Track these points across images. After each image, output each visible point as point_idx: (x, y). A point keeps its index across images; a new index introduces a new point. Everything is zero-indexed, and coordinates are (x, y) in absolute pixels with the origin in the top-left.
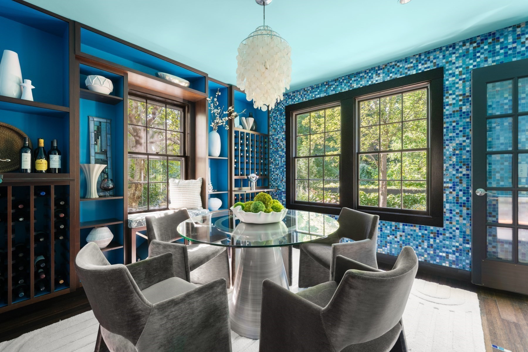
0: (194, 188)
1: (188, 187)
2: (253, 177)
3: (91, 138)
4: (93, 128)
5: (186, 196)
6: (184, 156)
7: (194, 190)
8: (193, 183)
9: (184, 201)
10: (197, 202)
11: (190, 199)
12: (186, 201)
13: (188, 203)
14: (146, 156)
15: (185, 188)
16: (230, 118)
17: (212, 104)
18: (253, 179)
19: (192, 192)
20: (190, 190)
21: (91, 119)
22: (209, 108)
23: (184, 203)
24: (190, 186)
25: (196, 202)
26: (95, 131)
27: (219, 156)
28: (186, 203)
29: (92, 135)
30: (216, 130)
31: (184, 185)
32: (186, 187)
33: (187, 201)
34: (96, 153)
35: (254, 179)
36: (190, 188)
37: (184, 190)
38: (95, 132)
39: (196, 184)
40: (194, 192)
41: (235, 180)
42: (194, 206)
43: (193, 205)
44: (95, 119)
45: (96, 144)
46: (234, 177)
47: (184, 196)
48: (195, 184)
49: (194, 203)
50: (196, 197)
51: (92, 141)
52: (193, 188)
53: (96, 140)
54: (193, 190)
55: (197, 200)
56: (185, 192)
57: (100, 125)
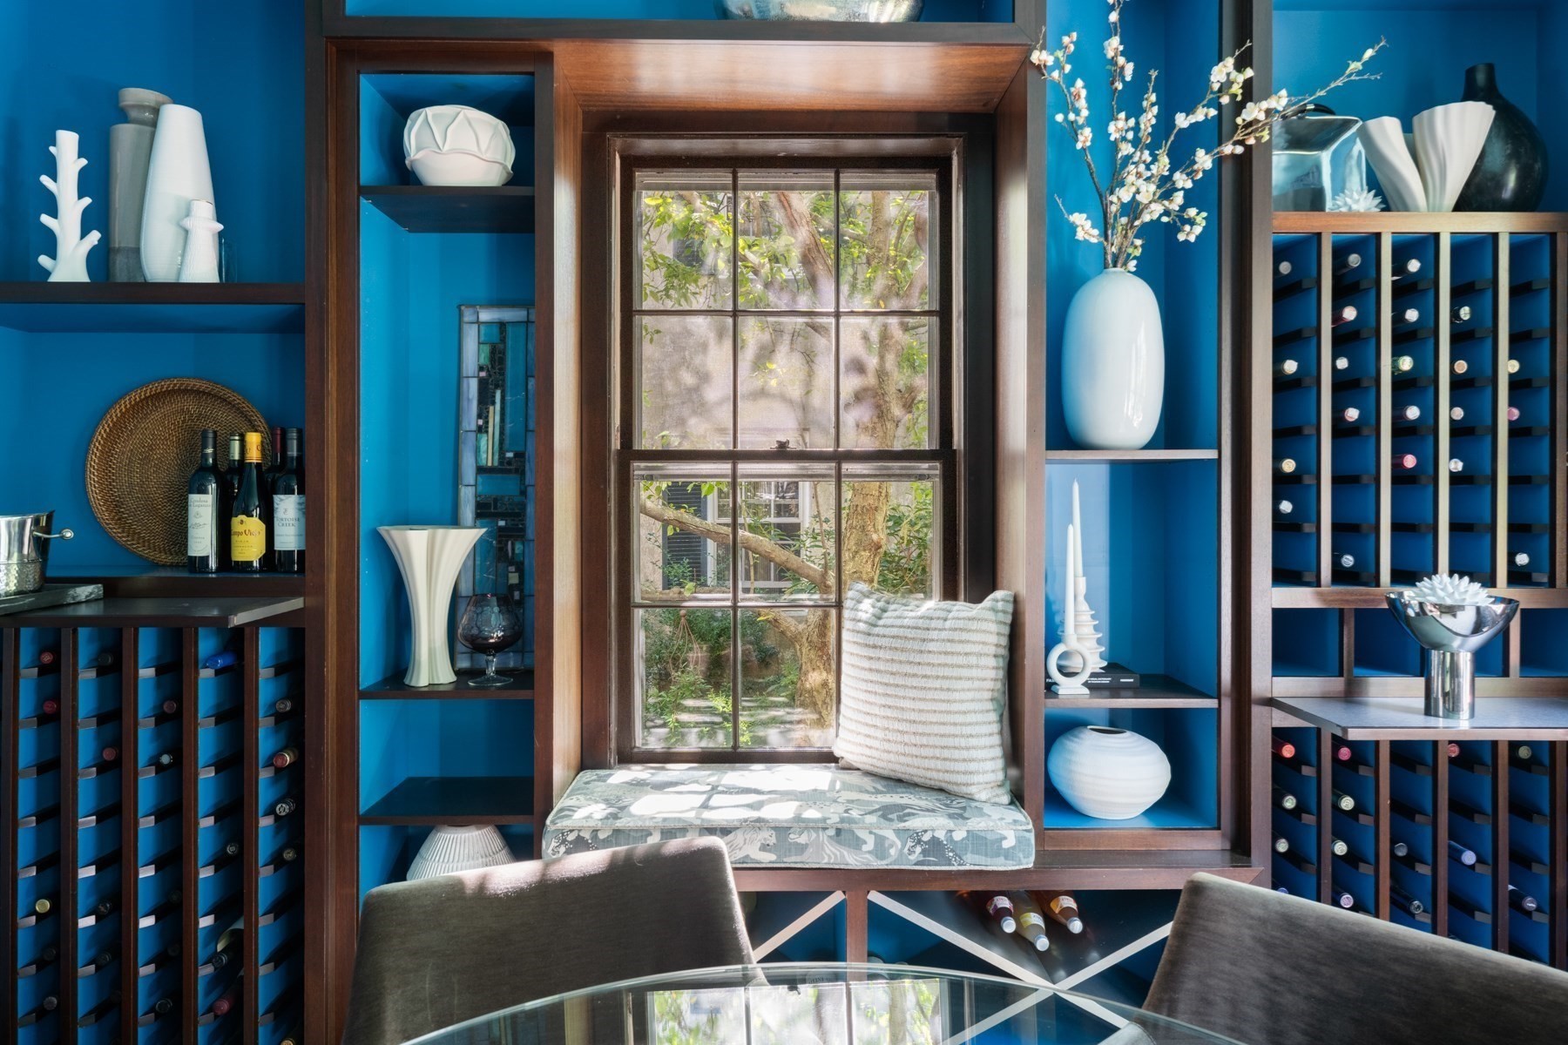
0: (950, 660)
1: (916, 646)
2: (1451, 610)
3: (464, 404)
4: (473, 354)
5: (902, 704)
6: (944, 453)
7: (947, 672)
8: (948, 624)
9: (890, 736)
10: (965, 754)
11: (921, 729)
12: (899, 738)
13: (914, 751)
14: (726, 467)
15: (903, 657)
16: (1228, 149)
17: (1079, 83)
18: (1447, 620)
19: (937, 684)
20: (928, 671)
21: (468, 316)
22: (1059, 118)
23: (893, 747)
24: (932, 646)
25: (956, 754)
26: (481, 369)
27: (1149, 446)
28: (901, 748)
29: (472, 388)
30: (1132, 265)
31: (901, 632)
32: (909, 645)
33: (906, 738)
34: (481, 470)
35: (1465, 620)
36: (926, 658)
37: (895, 668)
38: (483, 374)
39: (965, 636)
40: (946, 684)
41: (1281, 617)
42: (947, 777)
43: (940, 765)
44: (485, 316)
45: (482, 430)
46: (1268, 597)
47: (890, 701)
48: (956, 636)
49: (946, 753)
50: (959, 719)
51: (471, 420)
52: (943, 659)
53: (482, 415)
54: (941, 672)
55: (963, 742)
56: (900, 681)
57: (503, 340)
